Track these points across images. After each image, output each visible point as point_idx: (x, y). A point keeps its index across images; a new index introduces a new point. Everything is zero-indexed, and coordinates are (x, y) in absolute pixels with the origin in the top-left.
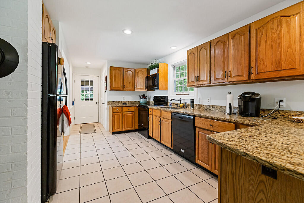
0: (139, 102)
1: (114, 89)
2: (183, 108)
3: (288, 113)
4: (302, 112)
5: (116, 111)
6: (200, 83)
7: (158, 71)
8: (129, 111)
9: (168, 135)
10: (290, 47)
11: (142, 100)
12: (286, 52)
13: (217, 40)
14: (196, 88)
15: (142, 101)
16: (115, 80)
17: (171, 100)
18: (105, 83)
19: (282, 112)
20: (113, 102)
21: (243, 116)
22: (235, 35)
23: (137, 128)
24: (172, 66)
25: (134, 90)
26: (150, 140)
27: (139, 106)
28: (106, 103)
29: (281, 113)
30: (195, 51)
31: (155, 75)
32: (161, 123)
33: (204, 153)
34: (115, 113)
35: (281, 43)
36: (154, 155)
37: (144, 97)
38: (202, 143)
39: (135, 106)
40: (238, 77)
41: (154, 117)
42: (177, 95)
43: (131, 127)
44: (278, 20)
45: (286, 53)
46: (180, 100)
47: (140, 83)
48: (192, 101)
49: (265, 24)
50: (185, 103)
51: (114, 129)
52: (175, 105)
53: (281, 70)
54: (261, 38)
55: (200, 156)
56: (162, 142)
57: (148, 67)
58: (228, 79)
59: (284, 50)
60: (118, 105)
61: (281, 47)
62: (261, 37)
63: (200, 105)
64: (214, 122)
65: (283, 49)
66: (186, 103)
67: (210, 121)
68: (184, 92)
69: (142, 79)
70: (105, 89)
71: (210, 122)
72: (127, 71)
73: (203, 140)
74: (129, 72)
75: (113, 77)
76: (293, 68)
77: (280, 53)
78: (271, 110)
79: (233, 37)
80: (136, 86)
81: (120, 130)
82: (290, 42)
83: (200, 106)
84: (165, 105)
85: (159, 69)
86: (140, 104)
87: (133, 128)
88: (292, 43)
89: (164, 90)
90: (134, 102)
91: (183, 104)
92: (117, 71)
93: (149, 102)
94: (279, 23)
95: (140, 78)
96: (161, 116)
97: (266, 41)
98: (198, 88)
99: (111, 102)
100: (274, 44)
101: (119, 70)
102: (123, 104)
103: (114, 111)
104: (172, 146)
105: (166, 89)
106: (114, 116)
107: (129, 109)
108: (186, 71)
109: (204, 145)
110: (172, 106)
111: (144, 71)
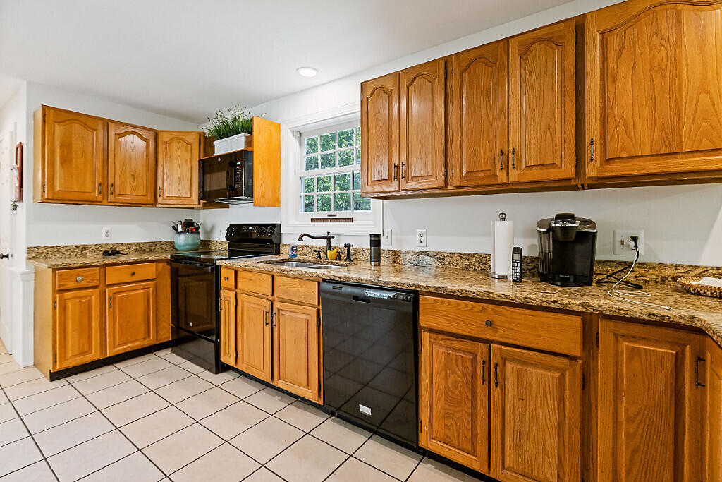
0: (171, 244)
1: (61, 196)
2: (338, 261)
3: (654, 269)
4: (690, 266)
5: (71, 285)
6: (412, 185)
7: (249, 142)
8: (134, 278)
9: (304, 359)
10: (706, 91)
11: (182, 237)
12: (694, 104)
13: (471, 57)
14: (381, 201)
15: (183, 240)
16: (65, 161)
17: (301, 239)
18: (16, 173)
19: (639, 267)
20: (57, 250)
21: (559, 283)
22: (532, 43)
23: (166, 335)
24: (293, 132)
25: (153, 204)
26: (225, 376)
27: (175, 259)
28: (21, 255)
29: (638, 270)
30: (390, 85)
31: (238, 155)
32: (272, 318)
33: (458, 415)
34: (67, 295)
35: (678, 75)
36: (260, 446)
37: (190, 226)
38: (447, 382)
39: (158, 261)
40: (541, 169)
41: (241, 297)
42: (313, 220)
43: (142, 335)
44: (670, 11)
45: (694, 106)
46: (328, 238)
47: (176, 181)
48: (376, 241)
49: (629, 20)
50: (346, 246)
51: (64, 358)
52: (305, 251)
53: (677, 153)
54: (617, 60)
55: (437, 426)
56: (280, 384)
57: (208, 128)
58: (508, 174)
59: (687, 97)
60: (80, 262)
61: (680, 88)
62: (620, 54)
63: (393, 251)
64: (499, 314)
65: (684, 93)
66: (348, 246)
67: (483, 310)
68: (335, 212)
69: (186, 168)
70: (15, 195)
71: (480, 311)
72: (124, 135)
73: (453, 372)
74: (131, 138)
75: (58, 150)
76: (714, 148)
77: (677, 105)
78: (608, 261)
79: (525, 52)
80: (162, 189)
81: (95, 355)
82: (705, 76)
83: (396, 255)
84: (271, 254)
85: (252, 138)
86: (177, 250)
87: (151, 341)
88: (710, 77)
89: (269, 206)
90: (152, 247)
91: (335, 247)
92: (77, 128)
93: (206, 244)
94: (673, 20)
95: (175, 162)
96: (273, 295)
97: (634, 67)
98: (385, 201)
99: (46, 248)
100: (658, 80)
101: (84, 125)
102: (106, 253)
103: (60, 286)
104: (319, 396)
105: (276, 202)
106: (60, 308)
107: (134, 274)
108: (355, 147)
109: (456, 388)
110: (299, 257)
111: (193, 140)
